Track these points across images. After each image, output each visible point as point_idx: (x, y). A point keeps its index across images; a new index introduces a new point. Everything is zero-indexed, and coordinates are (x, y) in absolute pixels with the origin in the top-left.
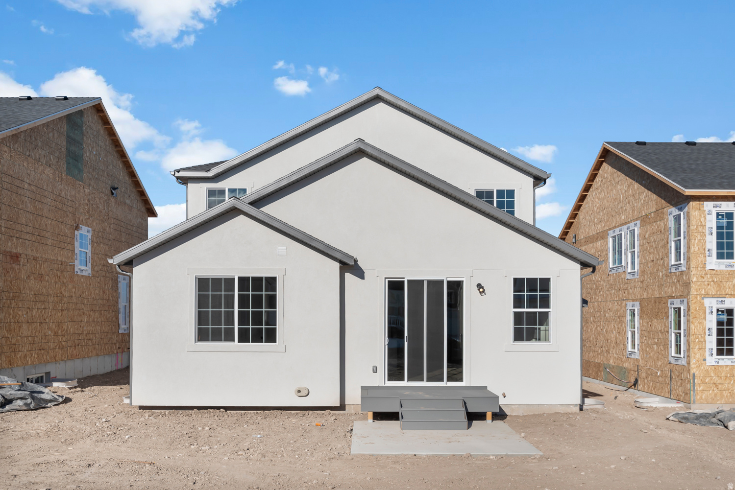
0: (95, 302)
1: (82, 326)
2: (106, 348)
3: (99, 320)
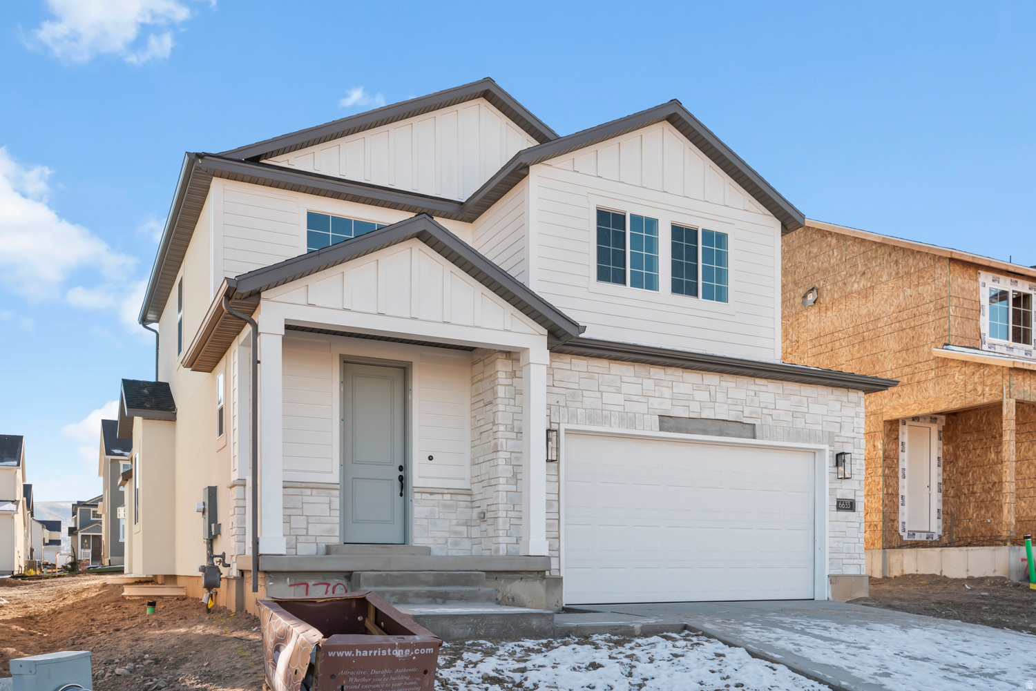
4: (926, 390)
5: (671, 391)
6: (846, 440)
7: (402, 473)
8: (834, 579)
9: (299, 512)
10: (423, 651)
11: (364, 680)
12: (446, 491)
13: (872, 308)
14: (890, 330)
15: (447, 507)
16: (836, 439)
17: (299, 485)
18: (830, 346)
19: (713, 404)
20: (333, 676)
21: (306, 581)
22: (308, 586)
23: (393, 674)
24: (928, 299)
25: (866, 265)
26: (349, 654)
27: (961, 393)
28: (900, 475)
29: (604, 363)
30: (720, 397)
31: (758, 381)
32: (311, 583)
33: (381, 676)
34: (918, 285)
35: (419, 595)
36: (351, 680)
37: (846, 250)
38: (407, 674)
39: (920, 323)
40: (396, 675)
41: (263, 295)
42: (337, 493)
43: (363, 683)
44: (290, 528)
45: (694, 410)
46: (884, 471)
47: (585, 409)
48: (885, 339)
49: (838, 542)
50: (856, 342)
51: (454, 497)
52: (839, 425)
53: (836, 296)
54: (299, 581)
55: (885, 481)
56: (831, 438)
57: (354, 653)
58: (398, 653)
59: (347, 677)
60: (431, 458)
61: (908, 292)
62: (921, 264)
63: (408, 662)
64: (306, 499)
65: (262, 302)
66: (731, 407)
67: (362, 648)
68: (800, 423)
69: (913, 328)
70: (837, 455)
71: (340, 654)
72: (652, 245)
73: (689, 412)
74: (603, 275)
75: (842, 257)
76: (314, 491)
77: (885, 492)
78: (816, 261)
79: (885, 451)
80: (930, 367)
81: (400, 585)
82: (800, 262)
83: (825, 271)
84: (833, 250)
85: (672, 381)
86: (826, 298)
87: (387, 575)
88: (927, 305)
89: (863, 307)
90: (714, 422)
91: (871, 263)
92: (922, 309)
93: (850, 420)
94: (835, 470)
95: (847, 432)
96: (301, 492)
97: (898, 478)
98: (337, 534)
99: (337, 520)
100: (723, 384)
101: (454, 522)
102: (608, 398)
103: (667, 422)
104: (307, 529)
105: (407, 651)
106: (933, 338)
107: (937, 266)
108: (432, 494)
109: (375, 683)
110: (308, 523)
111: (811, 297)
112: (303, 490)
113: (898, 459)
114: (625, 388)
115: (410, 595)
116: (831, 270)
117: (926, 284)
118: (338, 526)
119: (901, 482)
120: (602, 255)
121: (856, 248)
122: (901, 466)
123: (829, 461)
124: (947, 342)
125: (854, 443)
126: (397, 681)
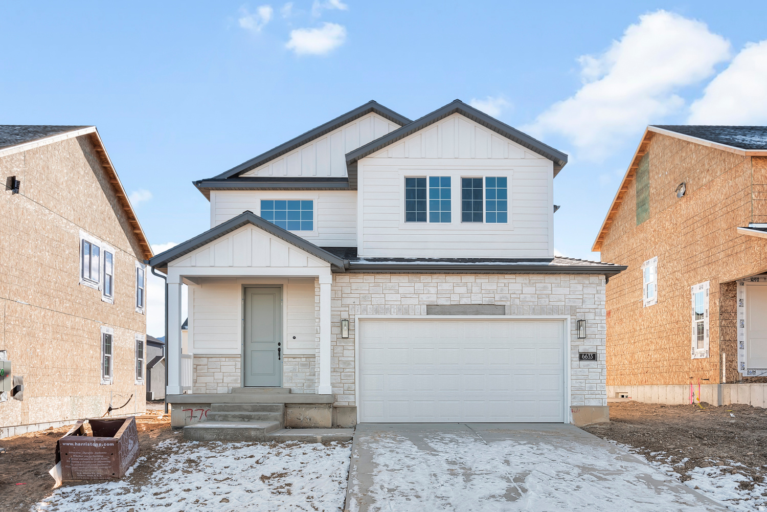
0: (662, 328)
1: (650, 354)
2: (676, 376)
3: (667, 346)
4: (741, 259)
5: (436, 289)
6: (587, 310)
7: (279, 347)
8: (574, 409)
9: (219, 370)
10: (108, 445)
11: (80, 456)
12: (302, 356)
13: (713, 197)
14: (722, 214)
15: (303, 365)
16: (578, 310)
17: (218, 356)
18: (692, 226)
19: (470, 294)
20: (66, 454)
21: (191, 408)
22: (192, 411)
23: (94, 454)
24: (741, 188)
25: (709, 164)
26: (72, 444)
27: (758, 261)
28: (738, 325)
29: (388, 276)
30: (475, 289)
31: (507, 276)
32: (194, 409)
33: (88, 455)
34: (735, 178)
35: (234, 417)
36: (74, 456)
37: (699, 153)
38: (102, 455)
39: (737, 207)
40: (96, 455)
41: (169, 264)
42: (239, 359)
43: (80, 458)
44: (214, 379)
45: (455, 299)
46: (721, 323)
47: (373, 305)
48: (719, 220)
49: (581, 382)
50: (705, 223)
51: (308, 359)
52: (581, 300)
53: (695, 189)
54: (188, 408)
55: (722, 330)
56: (573, 310)
57: (74, 444)
58: (95, 445)
59: (72, 454)
60: (294, 338)
61: (731, 183)
62: (737, 161)
63: (101, 449)
64: (222, 363)
65: (168, 268)
66: (484, 295)
67: (78, 442)
68: (544, 302)
69: (733, 211)
70: (579, 321)
71: (68, 444)
72: (447, 194)
73: (451, 301)
74: (410, 218)
75: (697, 158)
76: (227, 359)
77: (722, 339)
78: (684, 163)
79: (721, 307)
80: (743, 241)
81: (232, 411)
82: (677, 164)
83: (689, 170)
84: (693, 154)
85: (437, 283)
86: (689, 192)
87: (225, 405)
88: (740, 193)
89: (708, 196)
90: (472, 306)
91: (712, 163)
92: (737, 196)
93: (591, 296)
94: (575, 332)
95: (589, 305)
96: (220, 360)
97: (736, 327)
98: (239, 382)
99: (239, 374)
100: (478, 281)
101: (308, 374)
102: (388, 297)
103: (432, 309)
104: (223, 379)
105: (100, 444)
106: (743, 218)
107: (745, 162)
108: (294, 358)
109: (85, 458)
110: (223, 376)
111: (682, 190)
112: (221, 359)
113: (736, 313)
114: (401, 290)
115: (229, 416)
116: (692, 169)
117: (740, 176)
118: (239, 377)
119: (739, 329)
120: (409, 206)
121: (704, 151)
122: (739, 317)
123: (570, 326)
124: (751, 221)
125: (595, 313)
126: (97, 458)
